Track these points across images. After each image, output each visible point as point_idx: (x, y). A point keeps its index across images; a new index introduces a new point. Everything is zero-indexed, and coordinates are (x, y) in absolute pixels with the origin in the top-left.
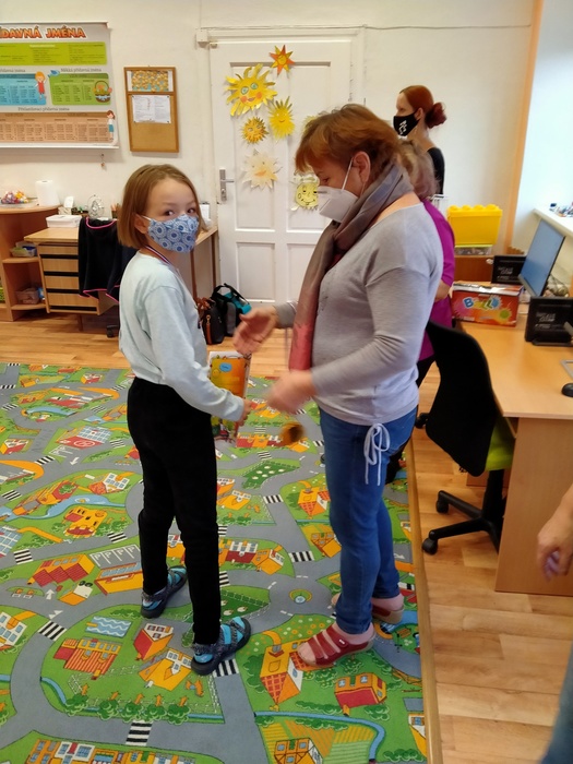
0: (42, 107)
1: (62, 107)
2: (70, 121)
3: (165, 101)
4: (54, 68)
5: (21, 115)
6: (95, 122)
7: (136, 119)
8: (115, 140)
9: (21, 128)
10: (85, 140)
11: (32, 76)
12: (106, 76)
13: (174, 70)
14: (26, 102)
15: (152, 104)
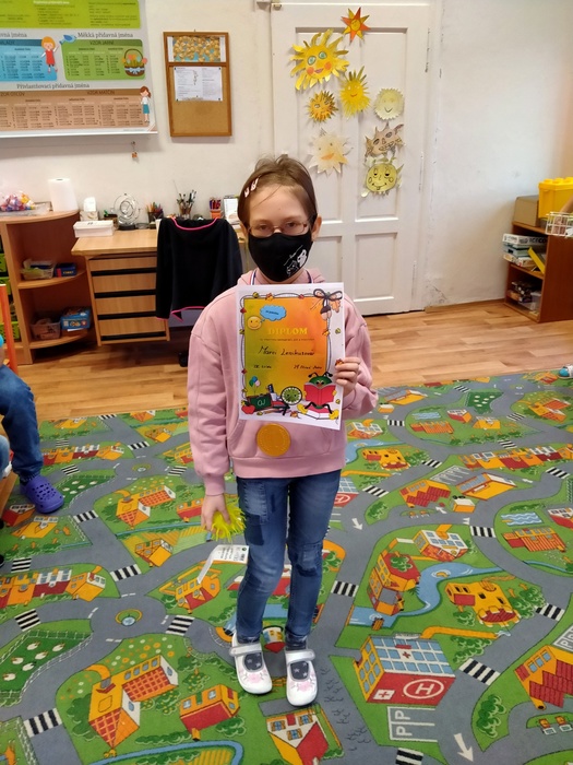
0: (53, 83)
1: (80, 83)
2: (90, 101)
3: (216, 73)
4: (69, 32)
5: (22, 94)
6: (124, 102)
7: (178, 97)
8: (152, 123)
9: (22, 112)
10: (112, 125)
11: (38, 43)
12: (139, 43)
13: (226, 35)
14: (29, 77)
15: (200, 78)
